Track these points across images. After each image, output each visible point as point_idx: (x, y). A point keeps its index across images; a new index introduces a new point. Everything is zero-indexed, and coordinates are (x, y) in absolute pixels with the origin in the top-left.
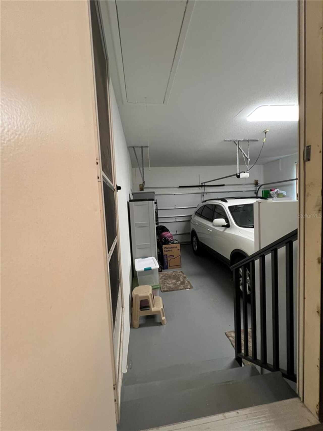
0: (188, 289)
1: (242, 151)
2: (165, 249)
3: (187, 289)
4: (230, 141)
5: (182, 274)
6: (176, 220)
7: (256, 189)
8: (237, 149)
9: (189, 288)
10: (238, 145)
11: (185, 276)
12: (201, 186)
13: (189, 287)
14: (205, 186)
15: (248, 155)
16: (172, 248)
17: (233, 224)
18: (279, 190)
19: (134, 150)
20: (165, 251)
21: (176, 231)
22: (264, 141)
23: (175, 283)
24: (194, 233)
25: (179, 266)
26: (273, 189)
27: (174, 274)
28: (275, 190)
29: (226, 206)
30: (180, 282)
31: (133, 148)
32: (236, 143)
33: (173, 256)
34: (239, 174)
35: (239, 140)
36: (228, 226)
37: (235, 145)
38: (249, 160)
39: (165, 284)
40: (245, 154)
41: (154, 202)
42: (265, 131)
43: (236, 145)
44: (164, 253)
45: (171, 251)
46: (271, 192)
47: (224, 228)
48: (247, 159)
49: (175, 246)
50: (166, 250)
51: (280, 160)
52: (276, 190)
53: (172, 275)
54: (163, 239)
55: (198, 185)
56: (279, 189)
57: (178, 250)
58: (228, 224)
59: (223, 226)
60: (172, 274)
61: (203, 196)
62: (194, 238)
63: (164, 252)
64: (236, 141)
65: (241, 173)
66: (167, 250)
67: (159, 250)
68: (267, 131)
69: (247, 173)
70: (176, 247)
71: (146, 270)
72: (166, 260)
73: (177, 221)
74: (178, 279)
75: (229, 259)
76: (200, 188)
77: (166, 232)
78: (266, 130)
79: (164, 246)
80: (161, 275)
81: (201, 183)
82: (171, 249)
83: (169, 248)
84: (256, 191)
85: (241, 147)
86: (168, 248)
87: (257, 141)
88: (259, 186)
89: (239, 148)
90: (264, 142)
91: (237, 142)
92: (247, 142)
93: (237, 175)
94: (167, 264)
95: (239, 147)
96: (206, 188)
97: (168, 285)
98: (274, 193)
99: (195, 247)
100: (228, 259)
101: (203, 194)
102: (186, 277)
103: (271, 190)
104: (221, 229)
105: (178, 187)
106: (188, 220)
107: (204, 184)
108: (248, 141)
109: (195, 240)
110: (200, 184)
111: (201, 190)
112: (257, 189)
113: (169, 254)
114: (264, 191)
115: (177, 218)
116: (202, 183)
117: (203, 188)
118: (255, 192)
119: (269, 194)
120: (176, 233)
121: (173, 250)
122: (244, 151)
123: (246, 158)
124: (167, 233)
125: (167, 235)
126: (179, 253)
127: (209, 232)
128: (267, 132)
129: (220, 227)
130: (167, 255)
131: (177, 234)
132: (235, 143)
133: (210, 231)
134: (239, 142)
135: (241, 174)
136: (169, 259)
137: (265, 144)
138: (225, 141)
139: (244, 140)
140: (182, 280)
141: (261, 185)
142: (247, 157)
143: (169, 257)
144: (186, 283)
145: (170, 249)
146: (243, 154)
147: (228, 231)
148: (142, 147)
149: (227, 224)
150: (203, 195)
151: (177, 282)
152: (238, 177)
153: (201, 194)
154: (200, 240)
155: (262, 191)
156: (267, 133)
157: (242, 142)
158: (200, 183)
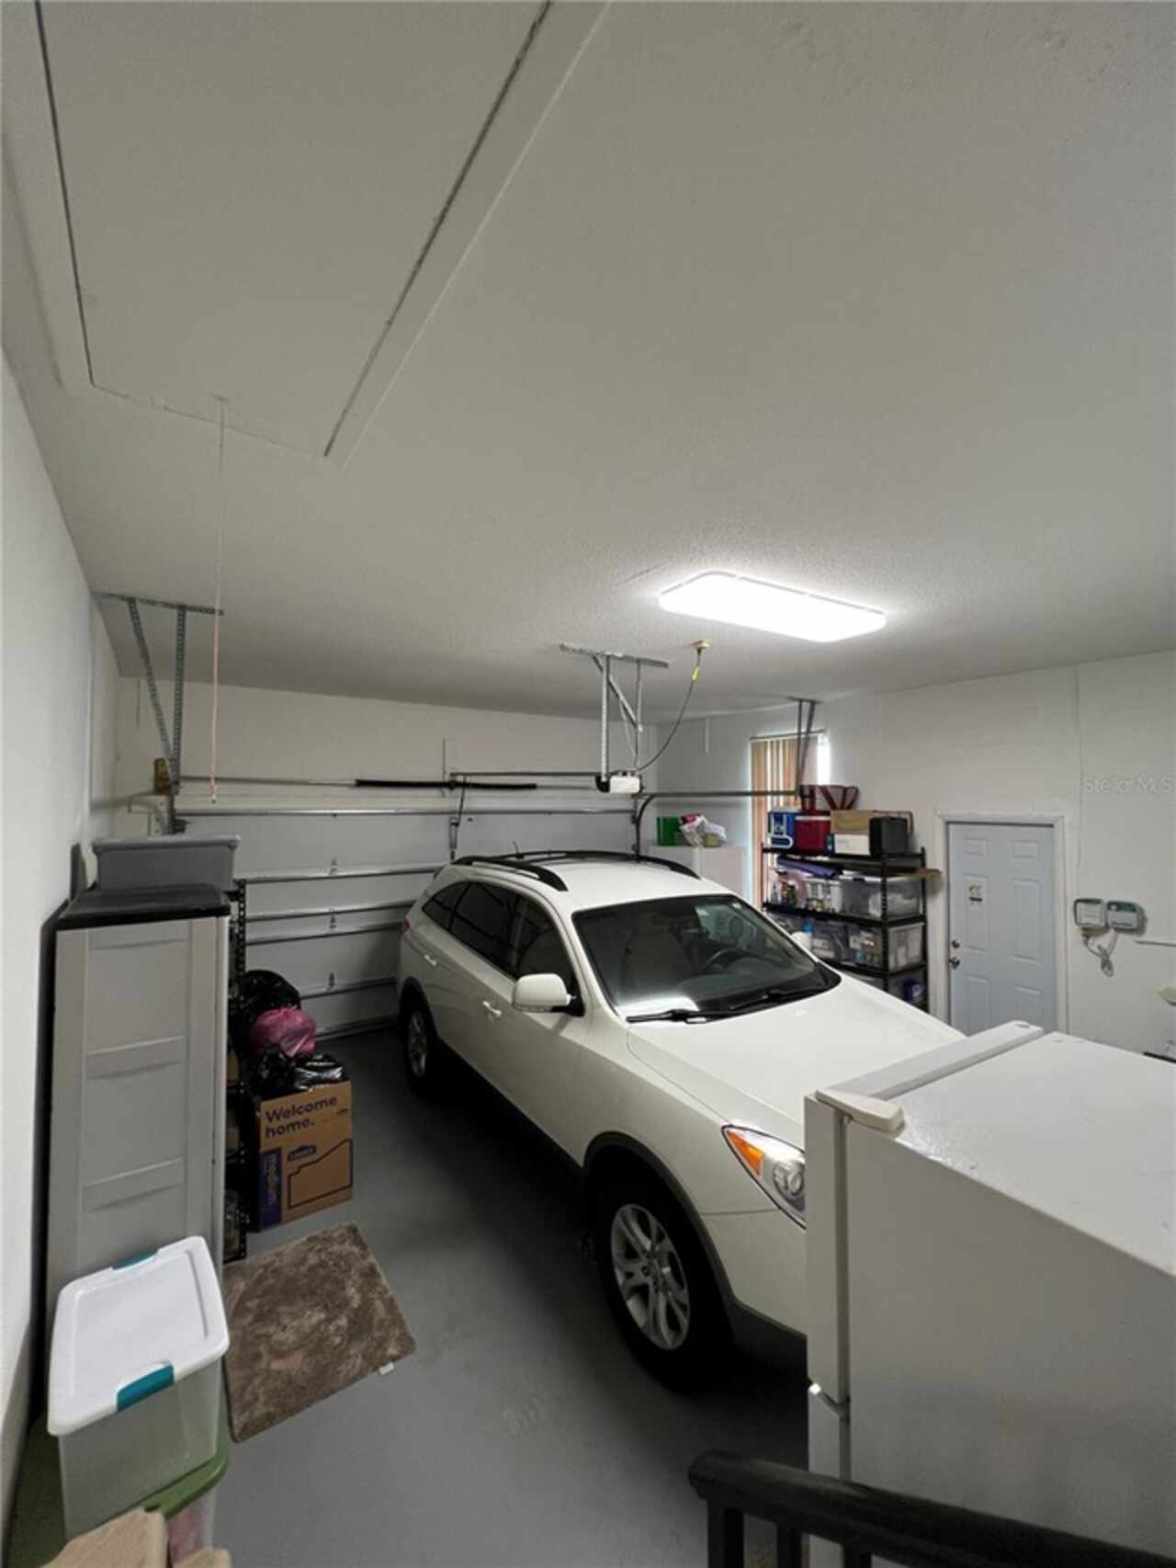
0: (391, 1366)
1: (617, 696)
2: (270, 1119)
3: (383, 1370)
4: (581, 651)
5: (356, 1249)
6: (332, 927)
7: (636, 806)
8: (601, 687)
9: (394, 1359)
10: (605, 673)
11: (372, 1259)
12: (451, 785)
13: (392, 1351)
14: (465, 785)
15: (636, 714)
16: (309, 1108)
17: (599, 1006)
18: (705, 820)
19: (135, 616)
20: (268, 1130)
21: (332, 978)
22: (694, 677)
23: (317, 1334)
24: (413, 997)
25: (342, 1191)
26: (691, 815)
27: (313, 1259)
28: (694, 820)
29: (563, 906)
30: (343, 1322)
31: (125, 604)
32: (602, 661)
33: (314, 1149)
34: (609, 775)
35: (609, 653)
36: (576, 1009)
37: (598, 669)
38: (640, 729)
39: (257, 1356)
40: (627, 706)
41: (227, 919)
42: (699, 646)
43: (601, 669)
44: (266, 1144)
45: (306, 1123)
46: (686, 828)
47: (558, 1015)
48: (635, 725)
49: (328, 1098)
50: (275, 1124)
51: (707, 722)
52: (699, 820)
53: (303, 1269)
54: (265, 1059)
55: (439, 779)
56: (706, 817)
57: (345, 1111)
58: (574, 997)
59: (556, 1009)
60: (304, 1260)
61: (457, 825)
62: (415, 1021)
63: (267, 1135)
64: (602, 655)
65: (615, 773)
66: (284, 1122)
67: (235, 1131)
68: (705, 645)
69: (633, 774)
70: (333, 1101)
71: (130, 1398)
72: (272, 1179)
73: (337, 930)
74: (334, 1304)
75: (580, 1161)
76: (446, 791)
77: (283, 1010)
78: (700, 642)
79: (267, 1106)
80: (241, 1286)
81: (449, 771)
82: (306, 1115)
83: (295, 1111)
84: (633, 812)
85: (614, 678)
86: (286, 1114)
87: (665, 665)
88: (647, 797)
89: (609, 684)
90: (693, 682)
91: (604, 657)
92: (635, 665)
93: (598, 779)
94: (279, 1197)
95: (611, 679)
96: (468, 793)
97: (277, 1365)
98: (694, 831)
99: (418, 1058)
100: (578, 1166)
101: (455, 818)
102: (379, 1269)
103: (685, 821)
104: (547, 1021)
105: (353, 782)
106: (392, 927)
107: (460, 779)
108: (638, 661)
109: (418, 1029)
110: (447, 778)
111: (449, 801)
112: (639, 807)
113: (288, 1143)
114: (665, 820)
115: (337, 916)
116: (452, 775)
117: (458, 791)
118: (633, 817)
119: (680, 831)
120: (332, 984)
121: (312, 1120)
122: (624, 694)
123: (631, 719)
124: (287, 1015)
125: (288, 1024)
126: (346, 1127)
127: (490, 1018)
128: (704, 648)
129: (545, 1011)
130: (277, 1151)
131: (335, 988)
132: (597, 662)
133: (493, 1014)
134: (612, 662)
135: (614, 779)
136: (288, 1168)
137: (695, 685)
138: (563, 648)
139: (626, 659)
140: (355, 1304)
141: (653, 796)
142: (633, 717)
143: (289, 1158)
144: (376, 1321)
145: (299, 1118)
146: (621, 706)
147: (575, 1032)
148: (182, 609)
149: (572, 1001)
150: (454, 821)
151: (329, 1320)
152: (604, 787)
153: (446, 818)
154: (442, 1032)
155: (658, 819)
156: (703, 651)
157: (621, 662)
158: (444, 772)
